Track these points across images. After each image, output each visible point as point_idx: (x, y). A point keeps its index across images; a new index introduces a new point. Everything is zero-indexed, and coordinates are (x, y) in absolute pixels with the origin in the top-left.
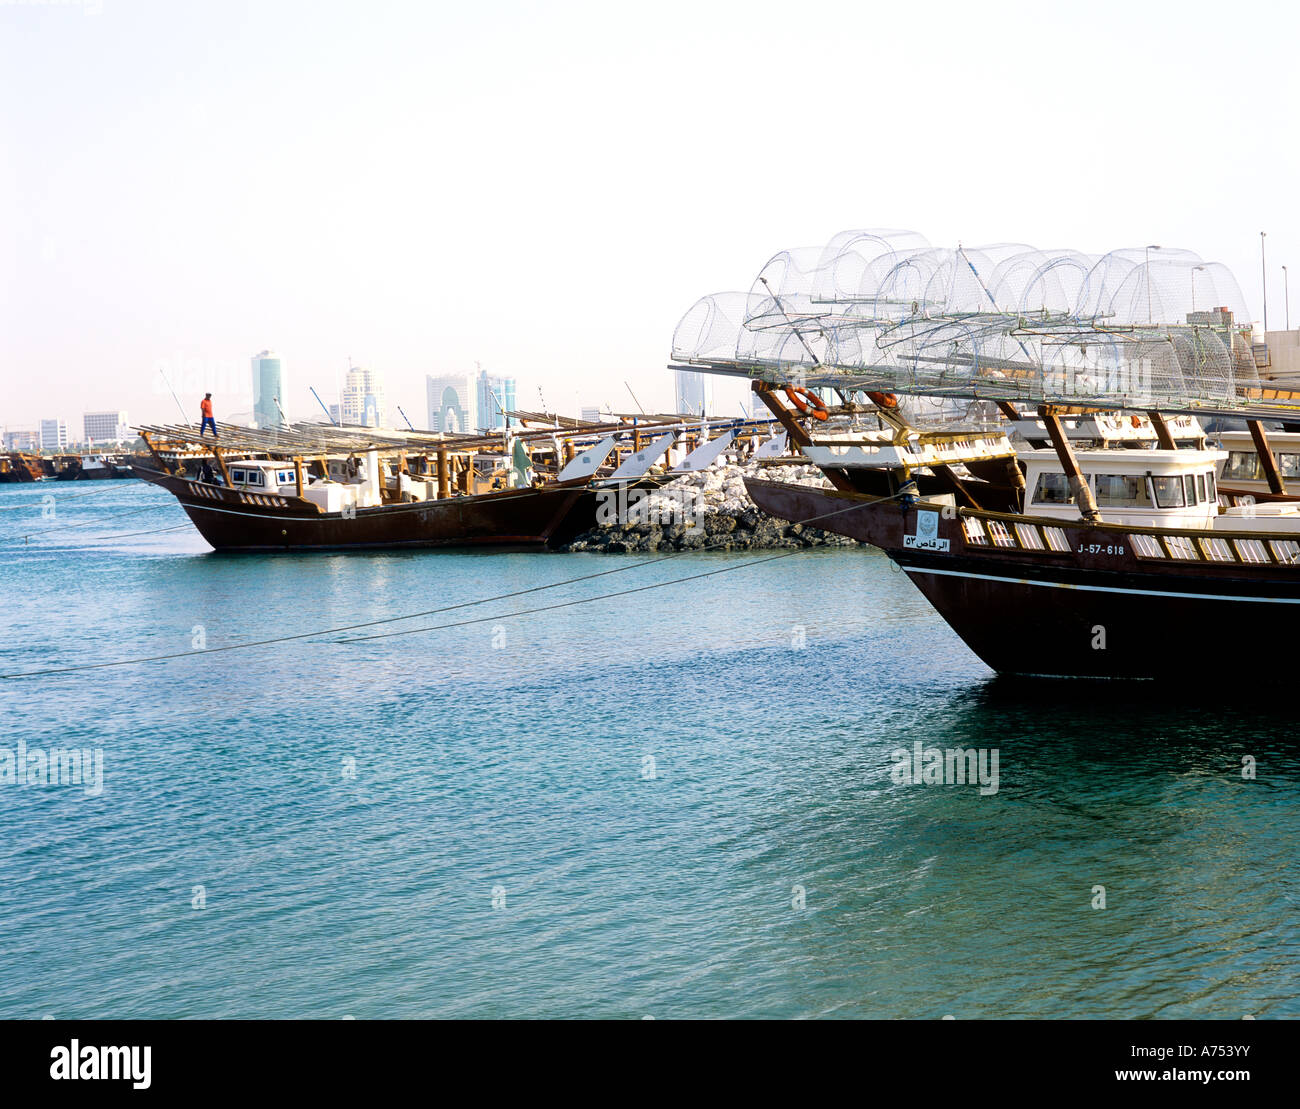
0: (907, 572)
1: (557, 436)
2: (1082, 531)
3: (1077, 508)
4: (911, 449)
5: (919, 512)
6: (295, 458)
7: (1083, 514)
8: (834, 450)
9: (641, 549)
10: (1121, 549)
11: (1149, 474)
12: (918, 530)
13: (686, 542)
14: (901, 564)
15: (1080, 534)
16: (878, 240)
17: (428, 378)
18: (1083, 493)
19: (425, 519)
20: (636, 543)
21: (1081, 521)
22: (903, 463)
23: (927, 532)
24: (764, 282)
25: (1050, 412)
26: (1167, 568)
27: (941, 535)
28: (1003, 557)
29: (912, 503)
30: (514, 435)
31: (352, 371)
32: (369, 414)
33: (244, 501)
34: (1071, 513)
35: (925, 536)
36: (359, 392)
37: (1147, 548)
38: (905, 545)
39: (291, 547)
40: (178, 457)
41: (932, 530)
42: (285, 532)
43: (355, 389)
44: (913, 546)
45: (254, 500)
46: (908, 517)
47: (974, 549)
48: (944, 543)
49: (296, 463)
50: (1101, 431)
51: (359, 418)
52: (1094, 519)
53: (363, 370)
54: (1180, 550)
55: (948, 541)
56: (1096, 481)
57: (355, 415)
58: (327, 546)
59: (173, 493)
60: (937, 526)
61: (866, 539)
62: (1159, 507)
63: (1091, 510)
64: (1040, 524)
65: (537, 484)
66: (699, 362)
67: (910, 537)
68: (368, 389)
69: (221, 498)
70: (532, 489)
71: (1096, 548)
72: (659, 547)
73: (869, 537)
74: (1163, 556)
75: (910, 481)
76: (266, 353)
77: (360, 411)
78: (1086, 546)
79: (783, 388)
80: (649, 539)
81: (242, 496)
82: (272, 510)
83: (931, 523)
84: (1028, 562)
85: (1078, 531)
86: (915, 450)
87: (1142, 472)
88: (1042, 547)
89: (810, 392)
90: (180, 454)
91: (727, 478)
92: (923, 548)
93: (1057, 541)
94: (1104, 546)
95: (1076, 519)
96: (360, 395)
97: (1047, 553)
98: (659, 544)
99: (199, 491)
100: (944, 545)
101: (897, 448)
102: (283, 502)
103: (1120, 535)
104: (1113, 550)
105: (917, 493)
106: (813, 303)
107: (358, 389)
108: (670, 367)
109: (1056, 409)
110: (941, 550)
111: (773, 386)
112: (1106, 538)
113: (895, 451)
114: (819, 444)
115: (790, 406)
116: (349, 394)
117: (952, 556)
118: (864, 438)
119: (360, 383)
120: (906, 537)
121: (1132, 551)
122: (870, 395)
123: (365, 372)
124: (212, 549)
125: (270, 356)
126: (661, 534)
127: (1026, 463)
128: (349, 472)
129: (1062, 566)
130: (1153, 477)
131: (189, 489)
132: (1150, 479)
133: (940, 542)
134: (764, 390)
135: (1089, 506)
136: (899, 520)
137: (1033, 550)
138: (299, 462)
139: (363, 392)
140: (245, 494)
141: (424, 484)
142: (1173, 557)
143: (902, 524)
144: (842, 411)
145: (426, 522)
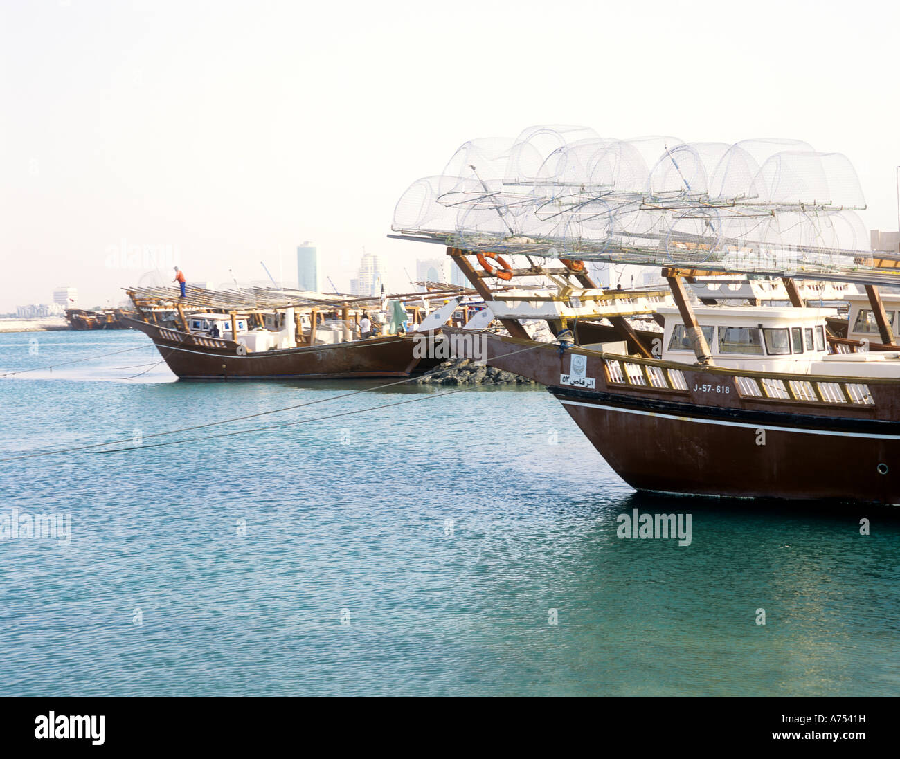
0: (564, 405)
1: (425, 299)
2: (697, 374)
3: (694, 353)
4: (571, 304)
5: (572, 355)
6: (230, 312)
7: (698, 358)
8: (510, 304)
9: (470, 384)
10: (727, 388)
11: (760, 326)
12: (572, 371)
13: (503, 378)
14: (560, 398)
15: (695, 375)
16: (554, 133)
17: (418, 261)
18: (699, 341)
19: (321, 358)
20: (466, 378)
21: (696, 365)
22: (560, 315)
23: (578, 372)
24: (474, 168)
25: (672, 274)
26: (763, 406)
27: (588, 375)
28: (635, 394)
29: (567, 348)
30: (387, 297)
31: (365, 255)
32: (376, 285)
33: (197, 343)
34: (689, 358)
35: (577, 374)
36: (369, 271)
37: (748, 388)
38: (562, 383)
39: (229, 377)
40: (153, 310)
41: (582, 370)
42: (224, 366)
43: (367, 268)
44: (568, 383)
45: (203, 343)
46: (564, 359)
47: (613, 386)
48: (591, 382)
49: (232, 316)
50: (754, 292)
51: (369, 289)
52: (706, 363)
53: (372, 255)
54: (775, 390)
55: (594, 380)
56: (719, 332)
57: (367, 286)
58: (254, 377)
59: (150, 337)
60: (586, 367)
61: (532, 377)
62: (768, 354)
63: (704, 356)
64: (665, 367)
65: (401, 334)
66: (419, 233)
67: (565, 376)
68: (375, 268)
69: (182, 341)
70: (397, 338)
71: (708, 388)
72: (483, 381)
73: (535, 376)
74: (761, 395)
75: (566, 330)
76: (307, 243)
77: (370, 283)
78: (700, 386)
79: (474, 253)
80: (476, 375)
81: (194, 339)
82: (215, 350)
83: (582, 365)
84: (654, 398)
85: (694, 373)
86: (574, 305)
87: (754, 325)
88: (666, 386)
89: (499, 257)
90: (155, 308)
91: (537, 330)
92: (575, 385)
93: (678, 382)
94: (714, 387)
95: (692, 363)
96: (370, 273)
97: (671, 391)
98: (483, 379)
99: (166, 335)
100: (590, 383)
101: (555, 303)
102: (223, 344)
103: (727, 377)
104: (721, 389)
105: (572, 340)
106: (504, 184)
107: (369, 268)
108: (389, 236)
109: (678, 272)
110: (589, 387)
111: (465, 252)
112: (715, 379)
113: (554, 306)
114: (498, 299)
115: (478, 268)
116: (363, 272)
117: (597, 392)
118: (535, 295)
119: (370, 264)
120: (562, 376)
121: (736, 390)
122: (563, 261)
123: (374, 257)
124: (177, 378)
125: (310, 245)
126: (485, 371)
127: (664, 316)
128: (277, 323)
129: (681, 401)
130: (764, 329)
131: (159, 333)
132: (761, 331)
133: (588, 380)
134: (457, 255)
135: (702, 353)
136: (557, 361)
137: (659, 388)
138: (234, 314)
139: (373, 271)
140: (197, 338)
141: (332, 332)
142: (769, 396)
143: (559, 365)
144: (529, 273)
145: (322, 361)
